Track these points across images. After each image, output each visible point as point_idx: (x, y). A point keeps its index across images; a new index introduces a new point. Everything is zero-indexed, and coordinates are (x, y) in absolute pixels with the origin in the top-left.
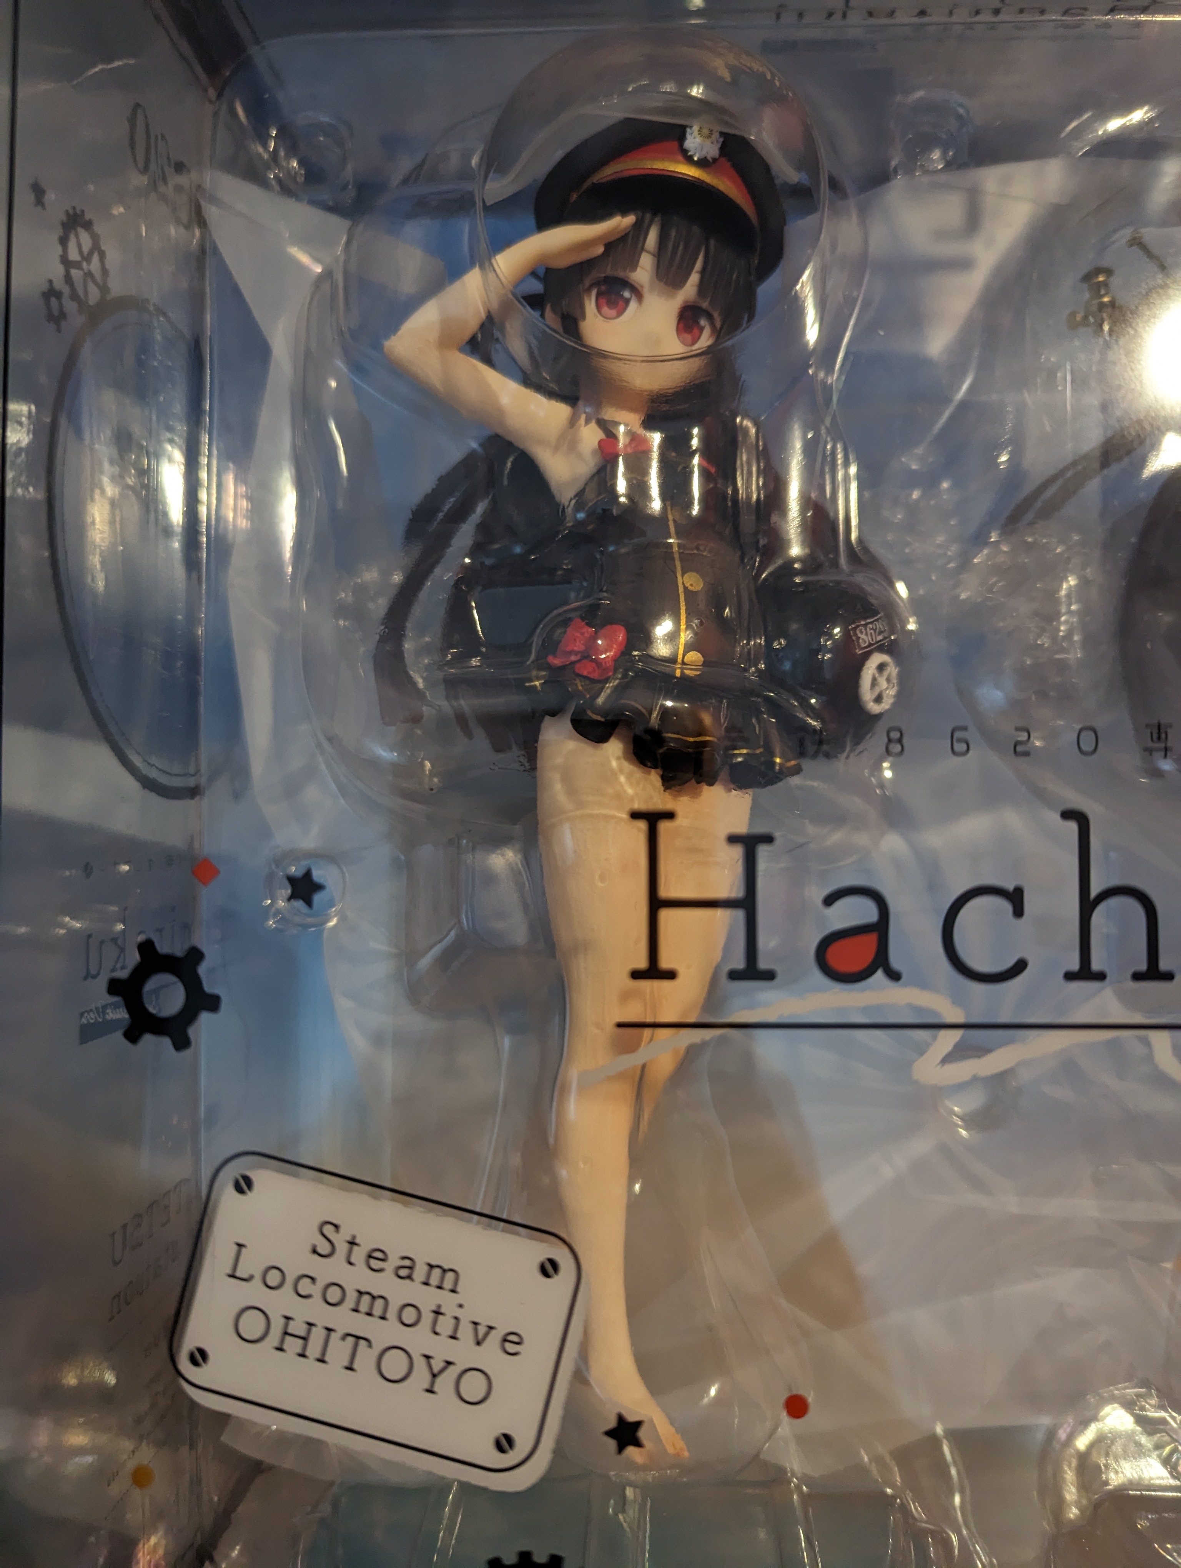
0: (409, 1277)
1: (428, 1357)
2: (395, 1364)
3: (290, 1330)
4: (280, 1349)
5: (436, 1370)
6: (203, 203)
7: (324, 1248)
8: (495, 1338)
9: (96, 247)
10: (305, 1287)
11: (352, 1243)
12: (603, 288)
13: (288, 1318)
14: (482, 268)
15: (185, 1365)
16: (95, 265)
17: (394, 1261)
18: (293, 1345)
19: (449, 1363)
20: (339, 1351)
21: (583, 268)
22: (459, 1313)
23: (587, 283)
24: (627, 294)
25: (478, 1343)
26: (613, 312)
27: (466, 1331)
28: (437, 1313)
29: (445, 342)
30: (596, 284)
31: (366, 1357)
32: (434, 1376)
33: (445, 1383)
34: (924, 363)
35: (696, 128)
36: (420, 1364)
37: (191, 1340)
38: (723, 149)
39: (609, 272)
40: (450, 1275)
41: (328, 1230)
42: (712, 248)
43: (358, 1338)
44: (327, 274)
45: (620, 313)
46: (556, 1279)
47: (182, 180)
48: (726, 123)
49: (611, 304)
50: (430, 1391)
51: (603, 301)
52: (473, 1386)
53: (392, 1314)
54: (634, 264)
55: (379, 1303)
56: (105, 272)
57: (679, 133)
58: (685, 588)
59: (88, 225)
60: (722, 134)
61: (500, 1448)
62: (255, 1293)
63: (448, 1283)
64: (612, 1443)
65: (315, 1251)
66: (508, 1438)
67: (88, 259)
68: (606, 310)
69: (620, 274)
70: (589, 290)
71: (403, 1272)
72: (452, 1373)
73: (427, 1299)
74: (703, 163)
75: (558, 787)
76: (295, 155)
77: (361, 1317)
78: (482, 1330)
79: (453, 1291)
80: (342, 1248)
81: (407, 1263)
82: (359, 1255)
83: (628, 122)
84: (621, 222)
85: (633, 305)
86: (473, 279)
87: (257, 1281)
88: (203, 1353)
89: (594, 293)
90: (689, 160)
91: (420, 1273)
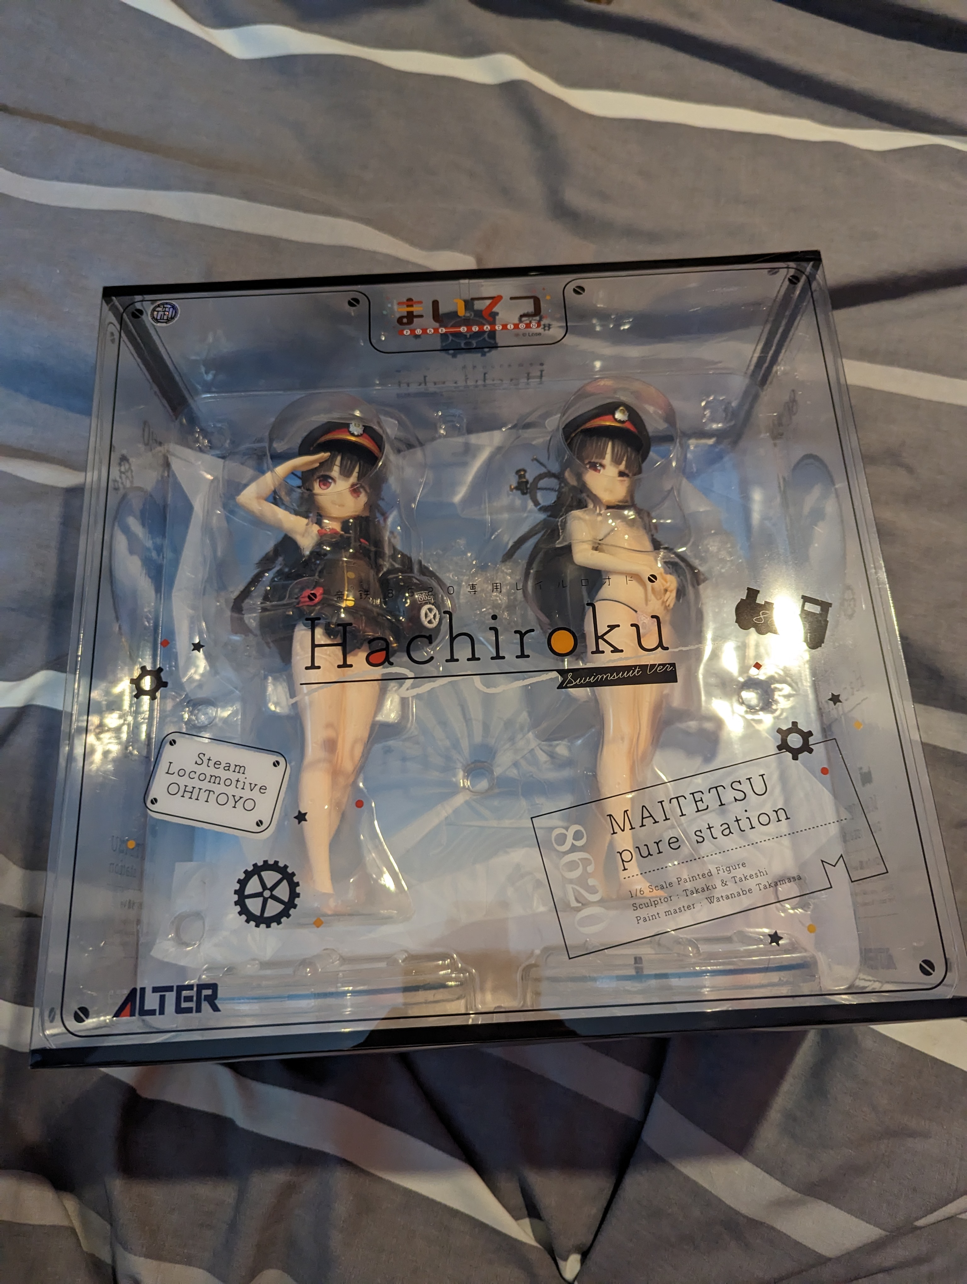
0: (229, 770)
1: (234, 796)
2: (223, 799)
3: (186, 790)
4: (183, 796)
5: (236, 800)
6: (169, 456)
7: (199, 762)
8: (257, 788)
9: (130, 468)
10: (192, 775)
11: (209, 760)
12: (321, 479)
13: (186, 786)
14: (271, 472)
15: (149, 804)
16: (129, 474)
17: (223, 765)
18: (187, 795)
19: (241, 798)
20: (203, 796)
21: (313, 471)
22: (245, 780)
23: (315, 477)
24: (330, 481)
25: (251, 790)
26: (325, 487)
27: (247, 786)
28: (238, 781)
29: (259, 498)
30: (318, 478)
31: (213, 797)
32: (236, 802)
33: (240, 804)
34: (453, 504)
35: (353, 424)
36: (231, 798)
37: (151, 797)
38: (364, 431)
39: (322, 473)
40: (243, 768)
41: (201, 756)
42: (362, 463)
43: (210, 791)
44: (216, 478)
45: (328, 488)
46: (278, 767)
47: (159, 448)
48: (364, 422)
49: (324, 485)
50: (234, 807)
51: (321, 483)
52: (250, 804)
53: (222, 782)
54: (331, 469)
55: (218, 779)
56: (132, 477)
57: (347, 426)
58: (348, 578)
59: (127, 460)
60: (363, 426)
61: (258, 825)
62: (175, 779)
63: (242, 771)
64: (296, 821)
65: (196, 763)
66: (261, 822)
67: (127, 471)
68: (322, 487)
69: (327, 473)
70: (316, 480)
71: (226, 768)
72: (242, 800)
73: (234, 776)
74: (358, 436)
75: (298, 647)
76: (207, 439)
77: (211, 784)
78: (253, 786)
79: (243, 773)
80: (206, 761)
81: (228, 765)
82: (211, 763)
83: (329, 422)
84: (324, 455)
85: (333, 484)
86: (268, 475)
87: (176, 774)
88: (156, 800)
89: (318, 480)
90: (353, 435)
91: (232, 768)
